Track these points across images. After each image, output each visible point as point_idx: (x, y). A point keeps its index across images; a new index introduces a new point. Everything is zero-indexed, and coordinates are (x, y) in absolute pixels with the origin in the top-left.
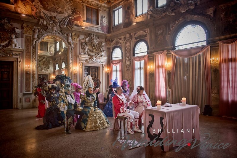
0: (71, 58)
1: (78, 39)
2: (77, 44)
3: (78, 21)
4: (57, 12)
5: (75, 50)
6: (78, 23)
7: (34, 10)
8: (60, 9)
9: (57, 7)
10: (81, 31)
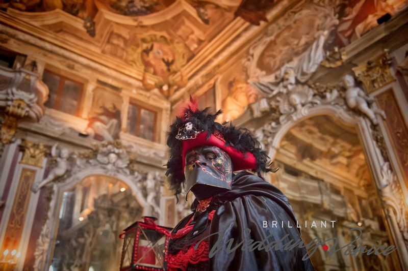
0: (387, 159)
1: (391, 71)
2: (391, 92)
3: (366, 17)
4: (297, 54)
5: (392, 121)
6: (368, 24)
7: (250, 96)
8: (303, 41)
9: (296, 42)
10: (383, 35)
